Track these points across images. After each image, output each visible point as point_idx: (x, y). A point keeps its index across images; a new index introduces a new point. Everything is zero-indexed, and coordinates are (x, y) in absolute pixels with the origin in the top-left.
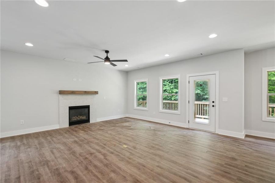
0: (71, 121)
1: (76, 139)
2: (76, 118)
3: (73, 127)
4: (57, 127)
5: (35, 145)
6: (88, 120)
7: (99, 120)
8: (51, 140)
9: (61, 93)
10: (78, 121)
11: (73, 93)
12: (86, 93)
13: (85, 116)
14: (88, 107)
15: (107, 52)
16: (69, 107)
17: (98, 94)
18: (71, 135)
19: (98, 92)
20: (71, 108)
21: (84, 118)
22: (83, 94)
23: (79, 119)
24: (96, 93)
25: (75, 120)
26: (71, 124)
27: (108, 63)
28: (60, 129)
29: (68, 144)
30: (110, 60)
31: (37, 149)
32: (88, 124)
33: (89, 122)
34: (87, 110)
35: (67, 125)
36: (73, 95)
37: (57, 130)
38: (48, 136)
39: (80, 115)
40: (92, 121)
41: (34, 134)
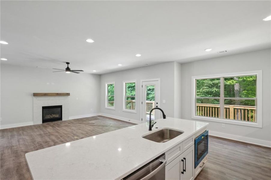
0: (44, 119)
1: (42, 133)
2: (49, 116)
3: (45, 124)
4: (31, 124)
5: (8, 137)
6: (60, 118)
7: (71, 118)
8: (22, 133)
9: (35, 95)
10: (50, 119)
11: (45, 95)
12: (58, 95)
13: (58, 115)
14: (61, 107)
15: (68, 63)
16: (43, 107)
17: (69, 95)
18: (39, 130)
19: (69, 93)
20: (44, 108)
21: (57, 116)
22: (55, 96)
23: (52, 117)
24: (68, 94)
25: (48, 118)
26: (44, 121)
27: (68, 72)
28: (34, 126)
29: (33, 136)
30: (71, 70)
31: (8, 139)
32: (60, 121)
33: (62, 120)
34: (60, 109)
35: (40, 122)
36: (46, 97)
37: (31, 126)
38: (20, 131)
39: (54, 114)
40: (64, 119)
41: (10, 129)
